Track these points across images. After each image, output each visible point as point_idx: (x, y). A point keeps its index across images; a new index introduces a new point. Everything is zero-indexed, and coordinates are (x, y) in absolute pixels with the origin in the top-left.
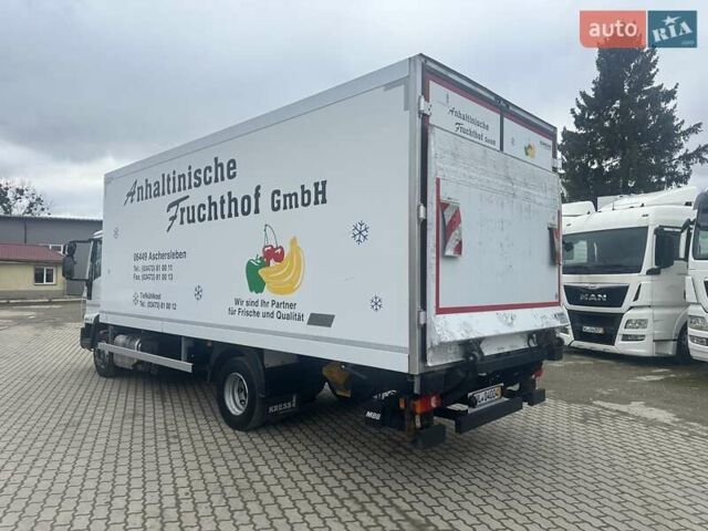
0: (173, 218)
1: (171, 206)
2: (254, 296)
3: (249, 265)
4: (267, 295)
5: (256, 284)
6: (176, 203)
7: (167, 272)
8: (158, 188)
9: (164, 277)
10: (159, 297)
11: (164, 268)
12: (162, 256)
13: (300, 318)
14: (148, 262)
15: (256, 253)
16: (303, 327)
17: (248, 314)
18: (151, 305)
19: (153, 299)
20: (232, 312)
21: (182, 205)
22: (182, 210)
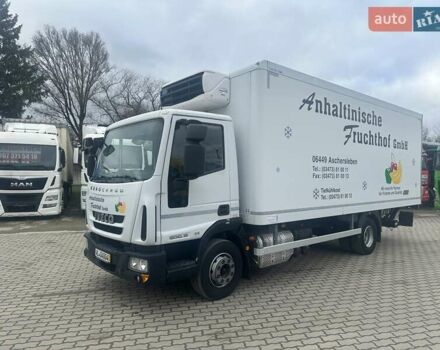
0: (348, 137)
1: (346, 128)
2: (388, 185)
3: (386, 171)
4: (392, 185)
5: (389, 180)
6: (351, 127)
7: (344, 173)
8: (336, 110)
9: (342, 176)
10: (339, 190)
11: (342, 169)
12: (341, 161)
13: (400, 192)
14: (328, 165)
15: (389, 166)
16: (402, 196)
17: (386, 194)
18: (332, 197)
19: (334, 193)
20: (380, 194)
21: (354, 129)
22: (355, 133)
